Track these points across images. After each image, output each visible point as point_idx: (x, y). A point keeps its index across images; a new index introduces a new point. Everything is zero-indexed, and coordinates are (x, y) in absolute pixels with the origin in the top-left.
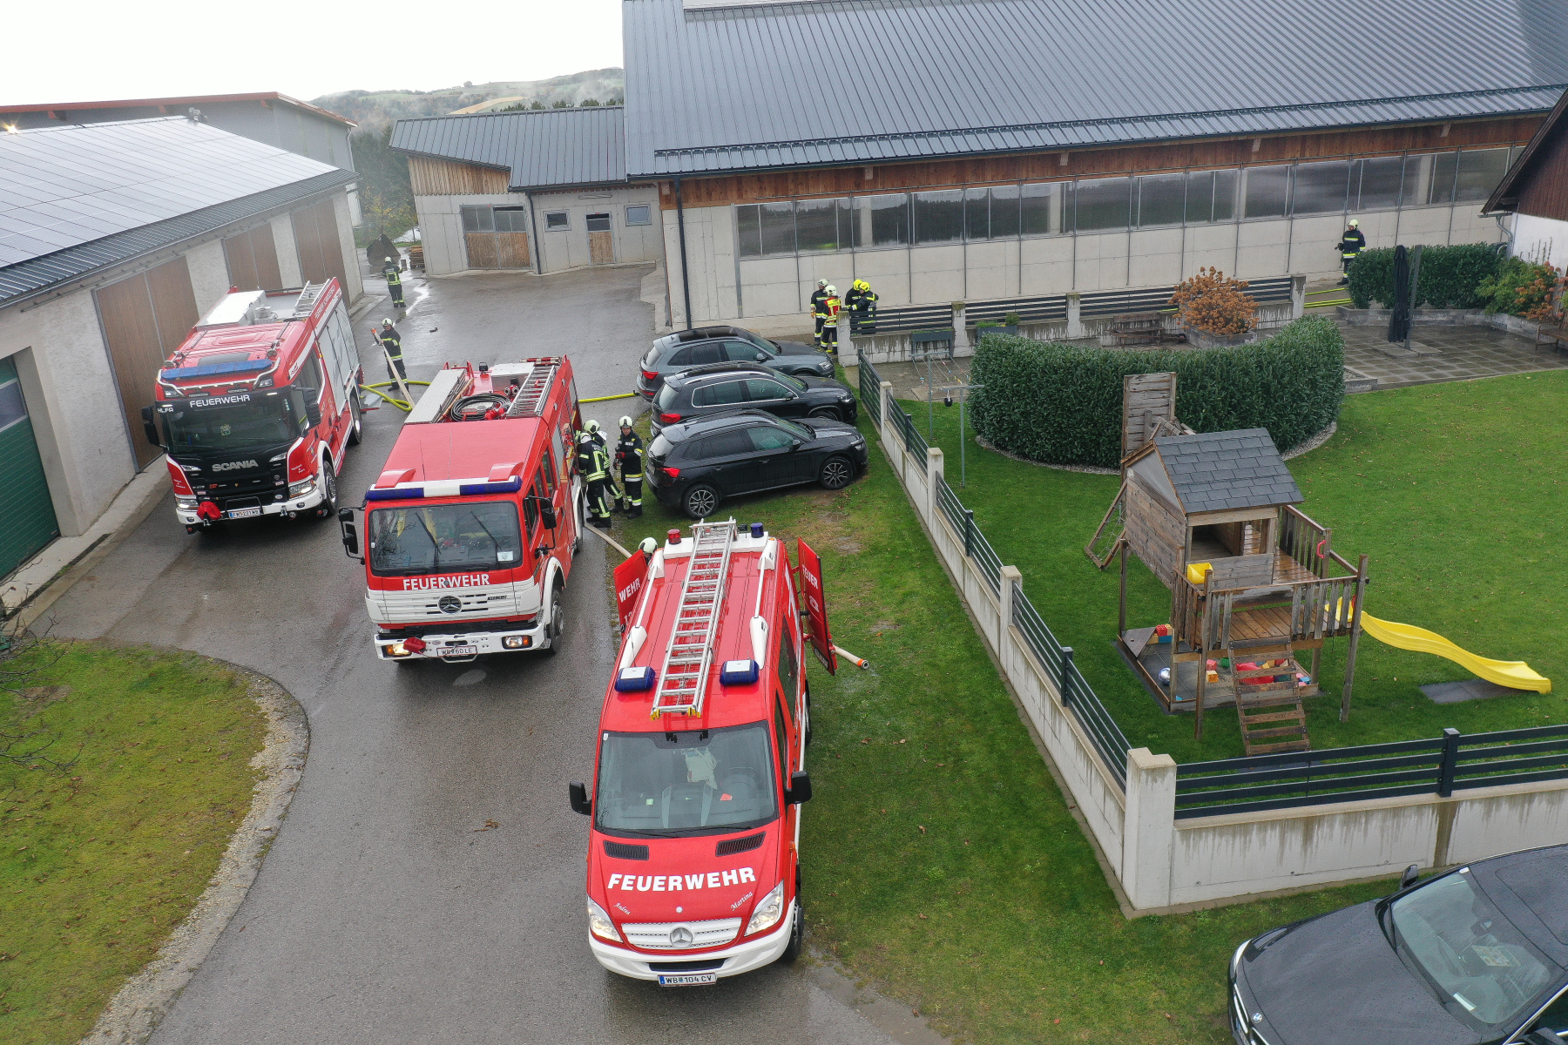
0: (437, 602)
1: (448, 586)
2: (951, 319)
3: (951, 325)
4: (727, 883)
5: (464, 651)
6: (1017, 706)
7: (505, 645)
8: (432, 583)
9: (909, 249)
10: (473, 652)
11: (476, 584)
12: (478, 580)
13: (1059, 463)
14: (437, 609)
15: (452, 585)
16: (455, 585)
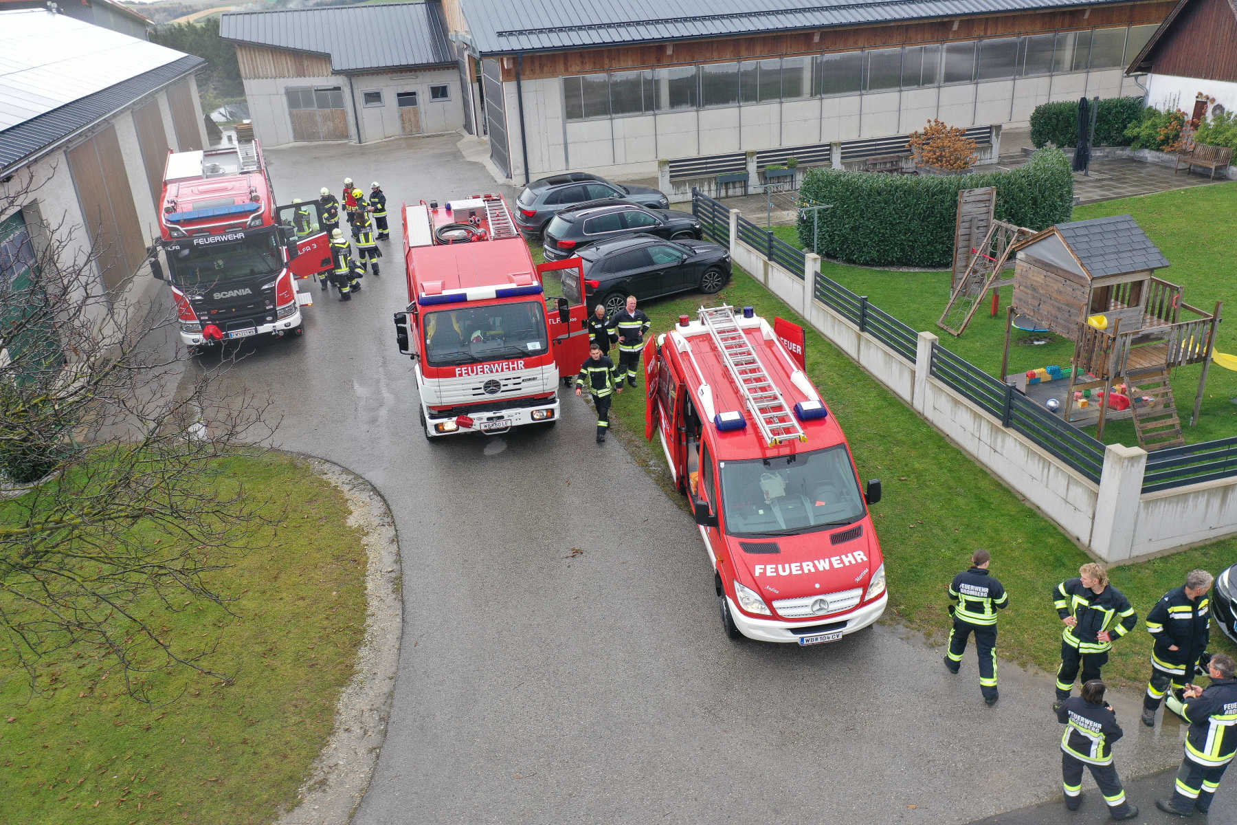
0: (482, 385)
1: (492, 372)
2: (745, 164)
3: (745, 169)
4: (847, 564)
5: (501, 424)
6: (942, 435)
7: (533, 418)
8: (479, 370)
9: (697, 111)
10: (509, 424)
11: (514, 369)
12: (515, 365)
13: (880, 266)
14: (482, 391)
15: (494, 371)
16: (497, 371)
